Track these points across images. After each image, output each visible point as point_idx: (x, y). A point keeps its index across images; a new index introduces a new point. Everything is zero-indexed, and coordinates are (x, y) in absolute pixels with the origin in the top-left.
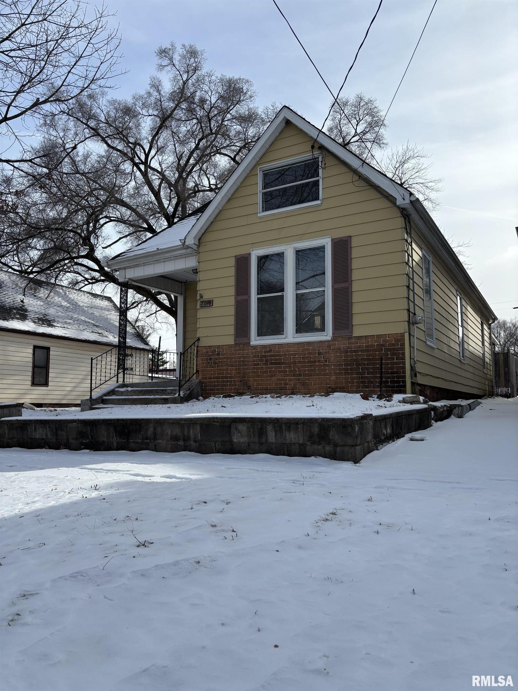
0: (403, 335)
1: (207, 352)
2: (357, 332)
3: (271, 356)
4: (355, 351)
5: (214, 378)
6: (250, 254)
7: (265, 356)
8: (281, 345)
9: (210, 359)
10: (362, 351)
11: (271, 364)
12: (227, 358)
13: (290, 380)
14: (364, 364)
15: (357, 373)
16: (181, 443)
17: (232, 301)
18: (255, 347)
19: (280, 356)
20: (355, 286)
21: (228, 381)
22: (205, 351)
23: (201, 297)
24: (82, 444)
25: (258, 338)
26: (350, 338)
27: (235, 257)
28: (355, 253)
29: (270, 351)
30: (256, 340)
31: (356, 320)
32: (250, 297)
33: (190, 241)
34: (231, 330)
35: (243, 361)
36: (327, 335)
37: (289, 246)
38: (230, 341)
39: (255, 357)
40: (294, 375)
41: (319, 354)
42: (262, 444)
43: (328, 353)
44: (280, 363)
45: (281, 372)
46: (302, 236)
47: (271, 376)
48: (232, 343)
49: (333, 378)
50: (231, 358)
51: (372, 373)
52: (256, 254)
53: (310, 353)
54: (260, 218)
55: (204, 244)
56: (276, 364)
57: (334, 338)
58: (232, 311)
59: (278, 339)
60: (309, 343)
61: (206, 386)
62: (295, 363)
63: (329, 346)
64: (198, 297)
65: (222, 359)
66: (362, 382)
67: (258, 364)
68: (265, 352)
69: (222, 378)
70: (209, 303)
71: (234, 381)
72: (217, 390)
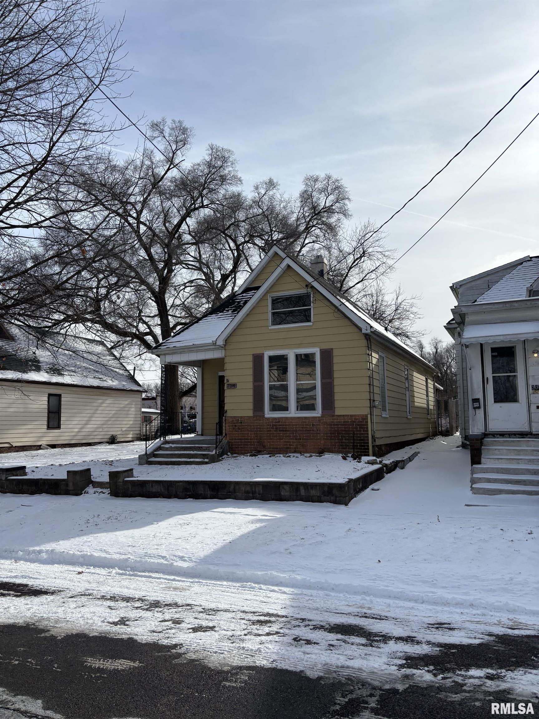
0: (366, 416)
1: (233, 421)
2: (338, 412)
3: (279, 425)
4: (337, 425)
5: (238, 439)
6: (263, 354)
7: (275, 425)
8: (287, 418)
9: (235, 426)
10: (341, 425)
11: (280, 431)
12: (248, 426)
13: (293, 442)
14: (343, 434)
15: (339, 439)
16: (251, 495)
17: (251, 386)
18: (268, 419)
19: (286, 425)
20: (336, 382)
21: (249, 442)
22: (231, 420)
23: (228, 381)
24: (188, 495)
25: (270, 412)
26: (333, 416)
27: (253, 355)
28: (335, 360)
29: (279, 422)
30: (269, 414)
31: (337, 404)
32: (264, 383)
33: (220, 342)
34: (251, 406)
35: (260, 428)
36: (318, 413)
37: (291, 351)
38: (250, 413)
39: (268, 425)
40: (296, 439)
41: (313, 425)
42: (297, 496)
43: (319, 425)
44: (286, 431)
45: (287, 436)
46: (300, 346)
47: (280, 439)
48: (252, 415)
49: (322, 442)
50: (251, 426)
51: (347, 440)
52: (267, 354)
53: (307, 425)
54: (270, 330)
55: (231, 344)
56: (283, 431)
57: (323, 416)
58: (251, 392)
59: (284, 414)
60: (306, 418)
61: (232, 445)
62: (296, 431)
63: (319, 421)
64: (225, 381)
65: (244, 426)
66: (341, 445)
67: (271, 431)
68: (275, 422)
69: (244, 439)
70: (234, 386)
71: (253, 442)
72: (241, 448)
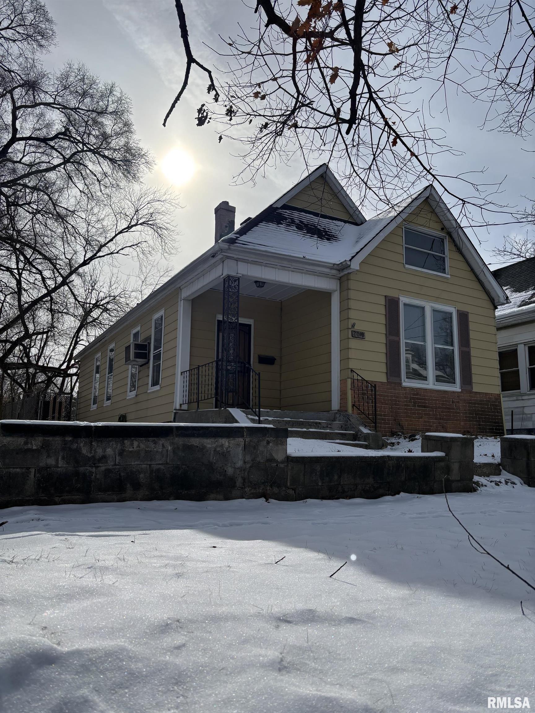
0: (499, 396)
1: (361, 386)
2: (476, 389)
3: (417, 399)
4: (475, 404)
6: (398, 299)
7: (414, 398)
8: (425, 390)
9: (364, 394)
10: (478, 404)
11: (419, 406)
12: (380, 395)
14: (481, 415)
17: (384, 339)
18: (405, 388)
19: (425, 399)
20: (473, 353)
21: (383, 419)
23: (353, 326)
25: (406, 380)
26: (471, 392)
27: (386, 297)
29: (417, 394)
31: (474, 379)
32: (399, 339)
34: (383, 368)
36: (456, 388)
37: (428, 303)
38: (383, 378)
39: (405, 397)
40: (436, 419)
41: (453, 402)
43: (458, 402)
44: (425, 407)
46: (437, 299)
49: (462, 423)
54: (405, 269)
56: (422, 406)
57: (462, 391)
59: (422, 384)
60: (444, 392)
62: (436, 408)
63: (458, 397)
64: (350, 326)
67: (408, 405)
68: (414, 394)
70: (362, 335)
71: (388, 420)
